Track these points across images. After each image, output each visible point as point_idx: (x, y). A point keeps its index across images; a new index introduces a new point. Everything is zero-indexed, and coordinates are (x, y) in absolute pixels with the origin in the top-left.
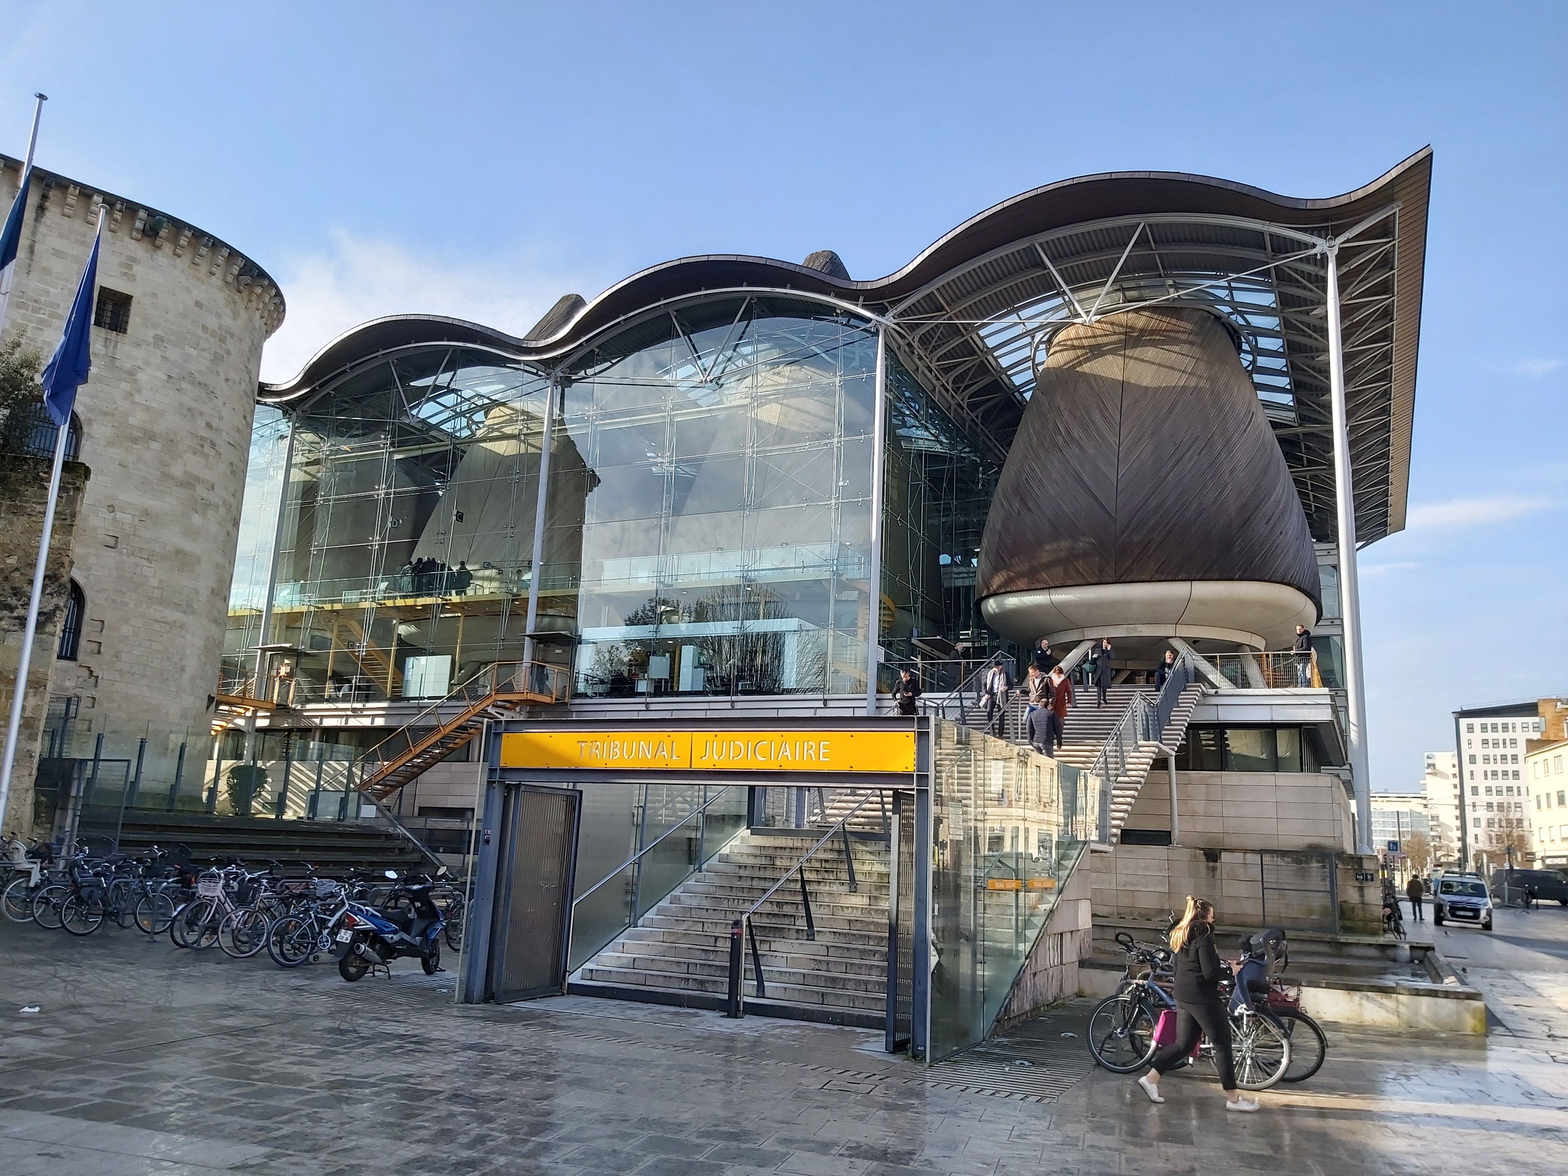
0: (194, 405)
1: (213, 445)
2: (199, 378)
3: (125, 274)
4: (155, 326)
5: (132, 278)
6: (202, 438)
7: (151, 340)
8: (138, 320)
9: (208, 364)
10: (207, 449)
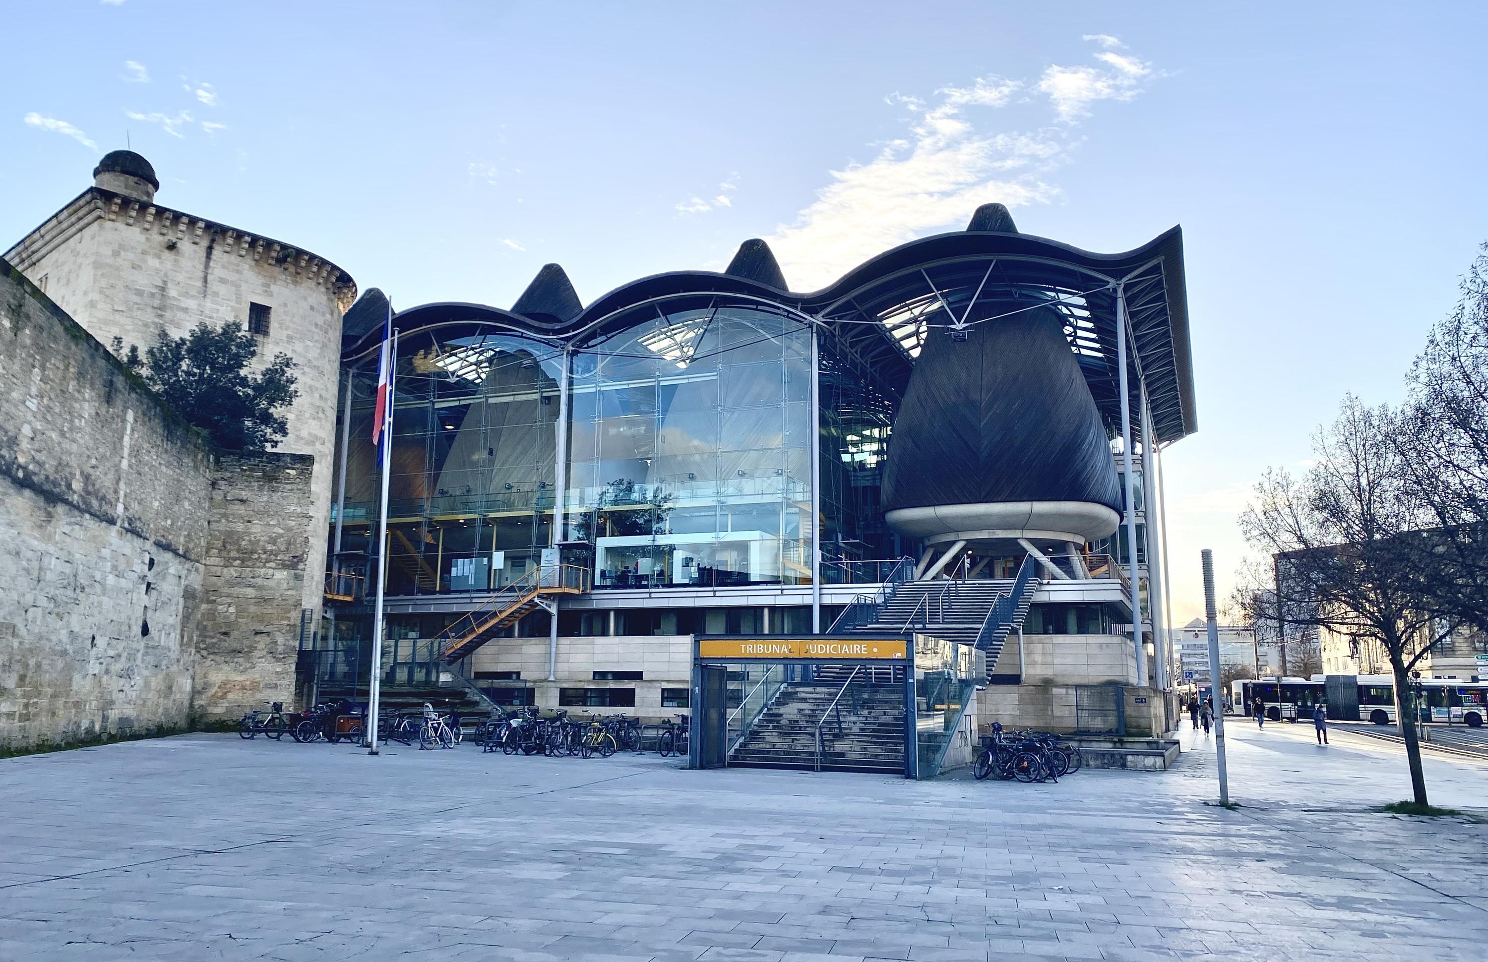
0: (312, 383)
1: (323, 411)
2: (315, 363)
3: (266, 291)
4: (287, 328)
5: (271, 295)
6: (318, 407)
7: (285, 339)
8: (276, 325)
9: (318, 351)
10: (321, 415)
